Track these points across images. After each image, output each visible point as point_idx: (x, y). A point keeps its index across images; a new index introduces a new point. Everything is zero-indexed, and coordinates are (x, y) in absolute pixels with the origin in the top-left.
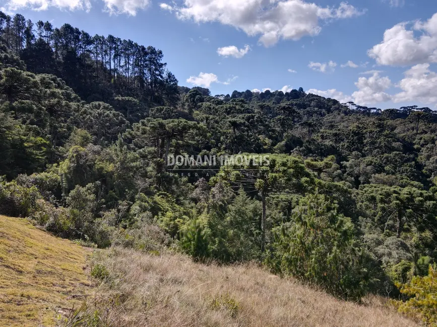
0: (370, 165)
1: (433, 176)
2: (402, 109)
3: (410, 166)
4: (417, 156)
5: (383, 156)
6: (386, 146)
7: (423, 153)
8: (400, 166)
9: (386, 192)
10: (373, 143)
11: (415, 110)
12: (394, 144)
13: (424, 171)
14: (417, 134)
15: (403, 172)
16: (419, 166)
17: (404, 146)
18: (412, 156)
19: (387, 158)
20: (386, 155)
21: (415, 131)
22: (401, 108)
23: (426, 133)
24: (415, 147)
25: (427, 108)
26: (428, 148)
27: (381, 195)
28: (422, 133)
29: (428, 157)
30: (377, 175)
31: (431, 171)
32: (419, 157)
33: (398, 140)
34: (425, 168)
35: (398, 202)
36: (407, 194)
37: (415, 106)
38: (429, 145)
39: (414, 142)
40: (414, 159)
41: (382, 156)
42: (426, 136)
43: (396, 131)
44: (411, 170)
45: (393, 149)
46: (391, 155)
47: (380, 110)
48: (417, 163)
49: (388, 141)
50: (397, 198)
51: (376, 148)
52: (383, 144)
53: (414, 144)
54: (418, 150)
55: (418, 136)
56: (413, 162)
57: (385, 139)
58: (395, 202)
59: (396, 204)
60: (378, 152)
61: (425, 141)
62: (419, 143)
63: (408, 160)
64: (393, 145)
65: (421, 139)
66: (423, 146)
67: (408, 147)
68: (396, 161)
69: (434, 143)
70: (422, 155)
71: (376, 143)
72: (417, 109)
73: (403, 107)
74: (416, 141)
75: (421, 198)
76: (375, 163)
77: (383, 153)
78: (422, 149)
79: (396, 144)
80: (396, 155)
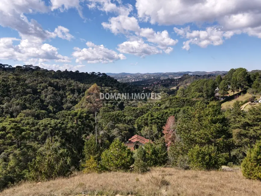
0: (18, 105)
1: (49, 105)
2: (25, 66)
3: (38, 102)
4: (40, 96)
5: (22, 98)
6: (23, 91)
7: (43, 94)
8: (33, 103)
10: (15, 90)
11: (32, 67)
12: (27, 90)
13: (45, 103)
14: (38, 83)
15: (35, 106)
16: (42, 101)
17: (33, 91)
18: (38, 96)
19: (25, 98)
20: (24, 97)
21: (37, 82)
22: (24, 66)
23: (43, 83)
24: (39, 90)
25: (38, 67)
26: (45, 91)
28: (40, 83)
29: (46, 96)
30: (24, 111)
31: (48, 103)
32: (41, 96)
33: (29, 88)
34: (45, 102)
35: (51, 128)
37: (31, 65)
38: (45, 90)
39: (37, 88)
40: (39, 98)
41: (22, 97)
42: (43, 85)
43: (27, 82)
44: (39, 104)
45: (27, 93)
46: (27, 97)
47: (11, 66)
48: (41, 99)
49: (23, 88)
51: (17, 93)
52: (21, 91)
53: (38, 89)
54: (40, 92)
55: (39, 85)
56: (39, 100)
57: (22, 87)
58: (50, 129)
60: (19, 95)
61: (43, 87)
62: (40, 89)
63: (36, 99)
64: (27, 91)
65: (40, 86)
66: (42, 90)
67: (35, 92)
68: (30, 100)
69: (47, 89)
70: (42, 95)
71: (17, 90)
72: (33, 67)
73: (25, 65)
74: (38, 87)
75: (60, 125)
76: (21, 104)
77: (22, 96)
78: (42, 91)
79: (28, 90)
80: (30, 96)
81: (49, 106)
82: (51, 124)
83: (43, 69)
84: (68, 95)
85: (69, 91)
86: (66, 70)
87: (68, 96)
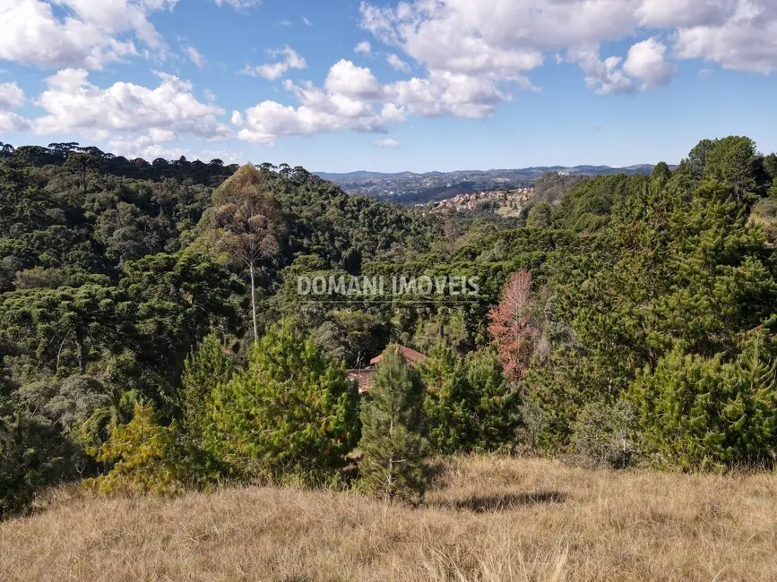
0: (9, 254)
1: (121, 260)
2: (53, 148)
3: (85, 248)
4: (93, 231)
5: (32, 236)
6: (33, 215)
7: (101, 225)
8: (68, 251)
9: (48, 300)
10: (7, 212)
11: (75, 150)
12: (48, 212)
13: (107, 254)
14: (86, 192)
15: (73, 261)
16: (99, 248)
17: (67, 214)
18: (83, 231)
19: (40, 238)
20: (37, 233)
21: (82, 188)
22: (51, 145)
23: (100, 190)
24: (87, 214)
25: (95, 148)
26: (107, 216)
27: (39, 307)
28: (92, 191)
29: (110, 231)
30: (26, 272)
31: (118, 253)
32: (96, 232)
33: (56, 205)
34: (108, 249)
35: (72, 313)
36: (86, 297)
37: (74, 143)
38: (109, 211)
39: (83, 207)
40: (88, 237)
41: (30, 235)
42: (101, 196)
43: (49, 188)
44: (87, 255)
45: (45, 222)
46: (47, 232)
47: (11, 147)
48: (93, 242)
49: (37, 207)
50: (70, 308)
51: (15, 221)
52: (27, 213)
53: (84, 210)
54: (92, 220)
55: (89, 197)
56: (88, 242)
57: (30, 202)
58: (67, 314)
59: (70, 317)
60: (20, 228)
61: (101, 205)
62: (92, 208)
63: (78, 239)
64: (48, 214)
65: (94, 201)
66: (98, 212)
67: (75, 216)
68: (59, 242)
69: (116, 208)
70: (99, 228)
71: (13, 210)
72: (79, 149)
73: (54, 144)
74: (86, 205)
75: (109, 301)
76: (19, 250)
77: (30, 230)
78: (99, 217)
79: (52, 212)
80: (57, 231)
81: (121, 264)
82: (72, 299)
83: (110, 154)
84: (183, 229)
85: (186, 217)
86: (183, 157)
87: (184, 233)
